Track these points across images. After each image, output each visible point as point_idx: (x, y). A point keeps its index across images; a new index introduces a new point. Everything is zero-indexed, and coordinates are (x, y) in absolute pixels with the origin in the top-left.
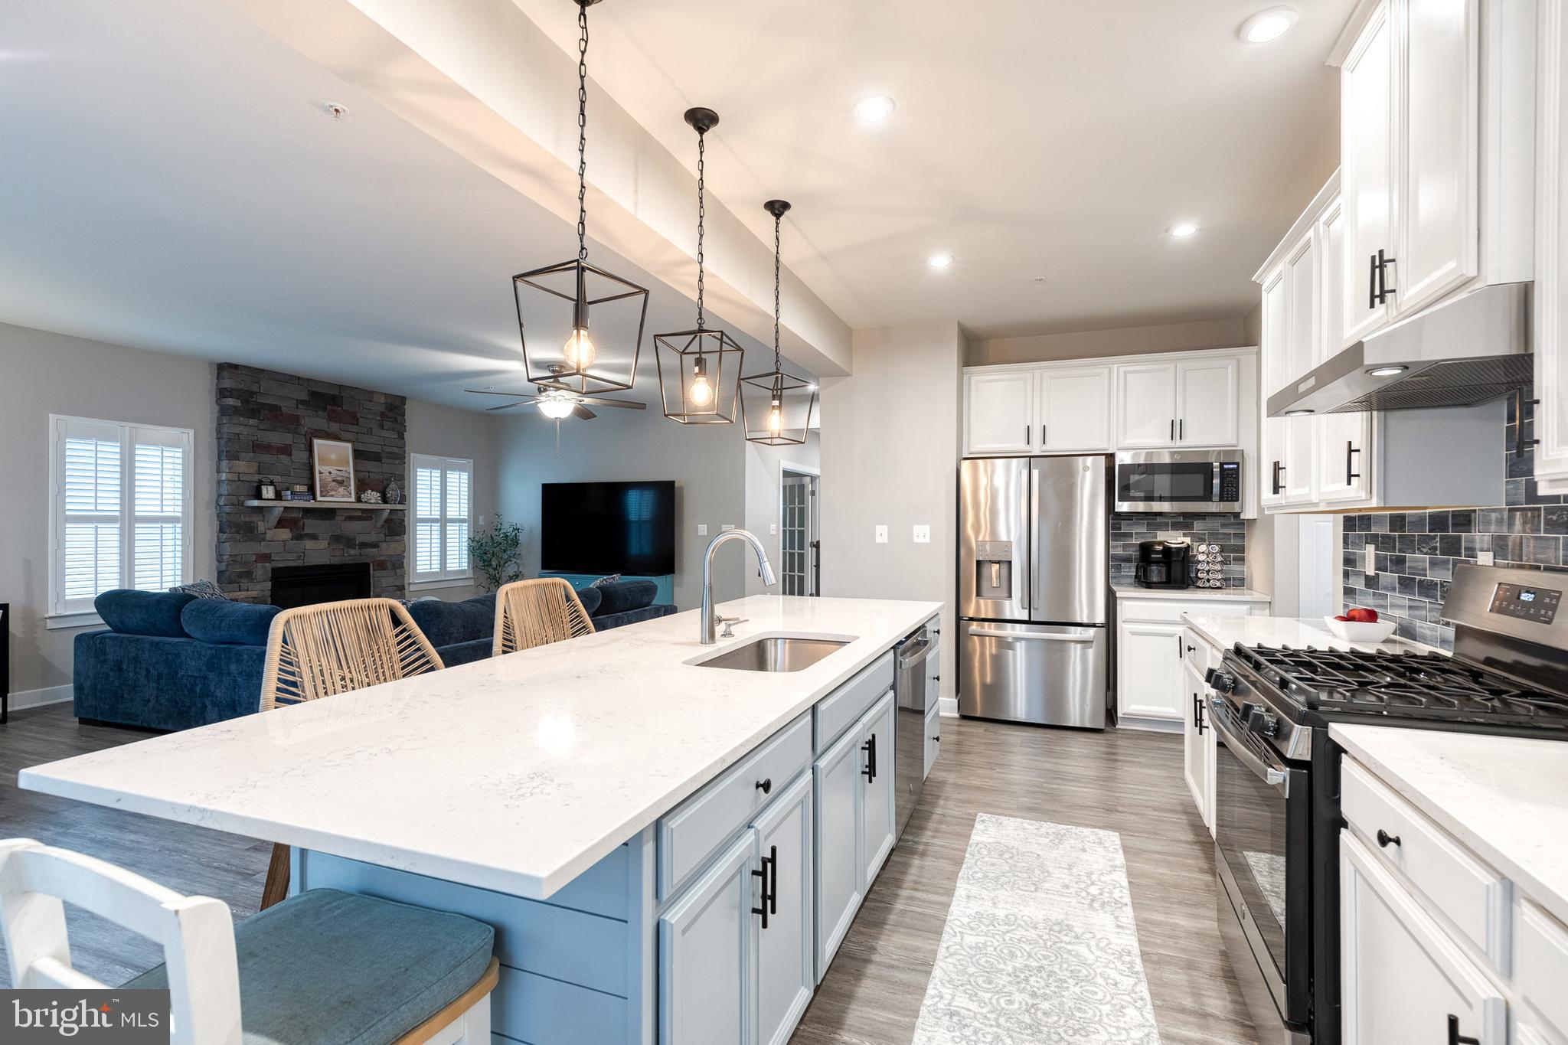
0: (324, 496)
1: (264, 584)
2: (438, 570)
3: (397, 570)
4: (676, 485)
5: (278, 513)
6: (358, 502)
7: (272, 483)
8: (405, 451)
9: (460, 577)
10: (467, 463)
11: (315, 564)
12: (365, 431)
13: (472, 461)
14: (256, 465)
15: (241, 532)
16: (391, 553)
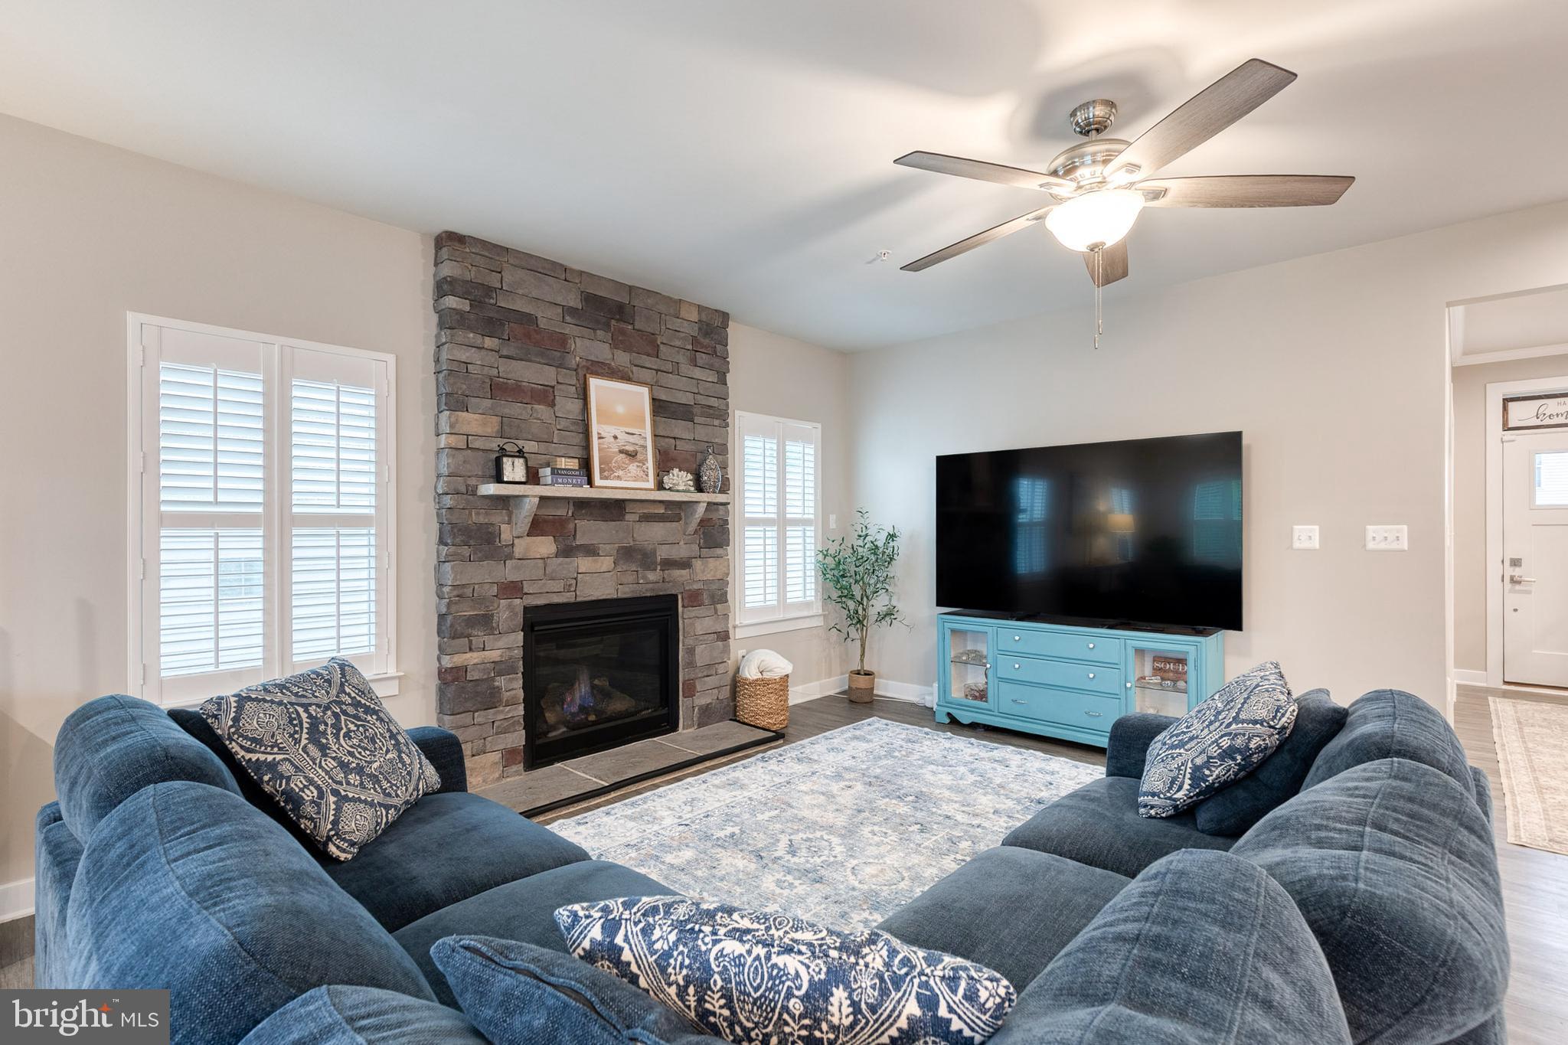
0: (606, 478)
1: (513, 636)
2: (775, 603)
3: (719, 606)
4: (1245, 441)
5: (529, 506)
6: (659, 490)
7: (520, 453)
8: (727, 405)
9: (806, 614)
10: (814, 429)
11: (594, 598)
12: (669, 367)
13: (819, 426)
14: (496, 420)
15: (472, 542)
16: (709, 577)
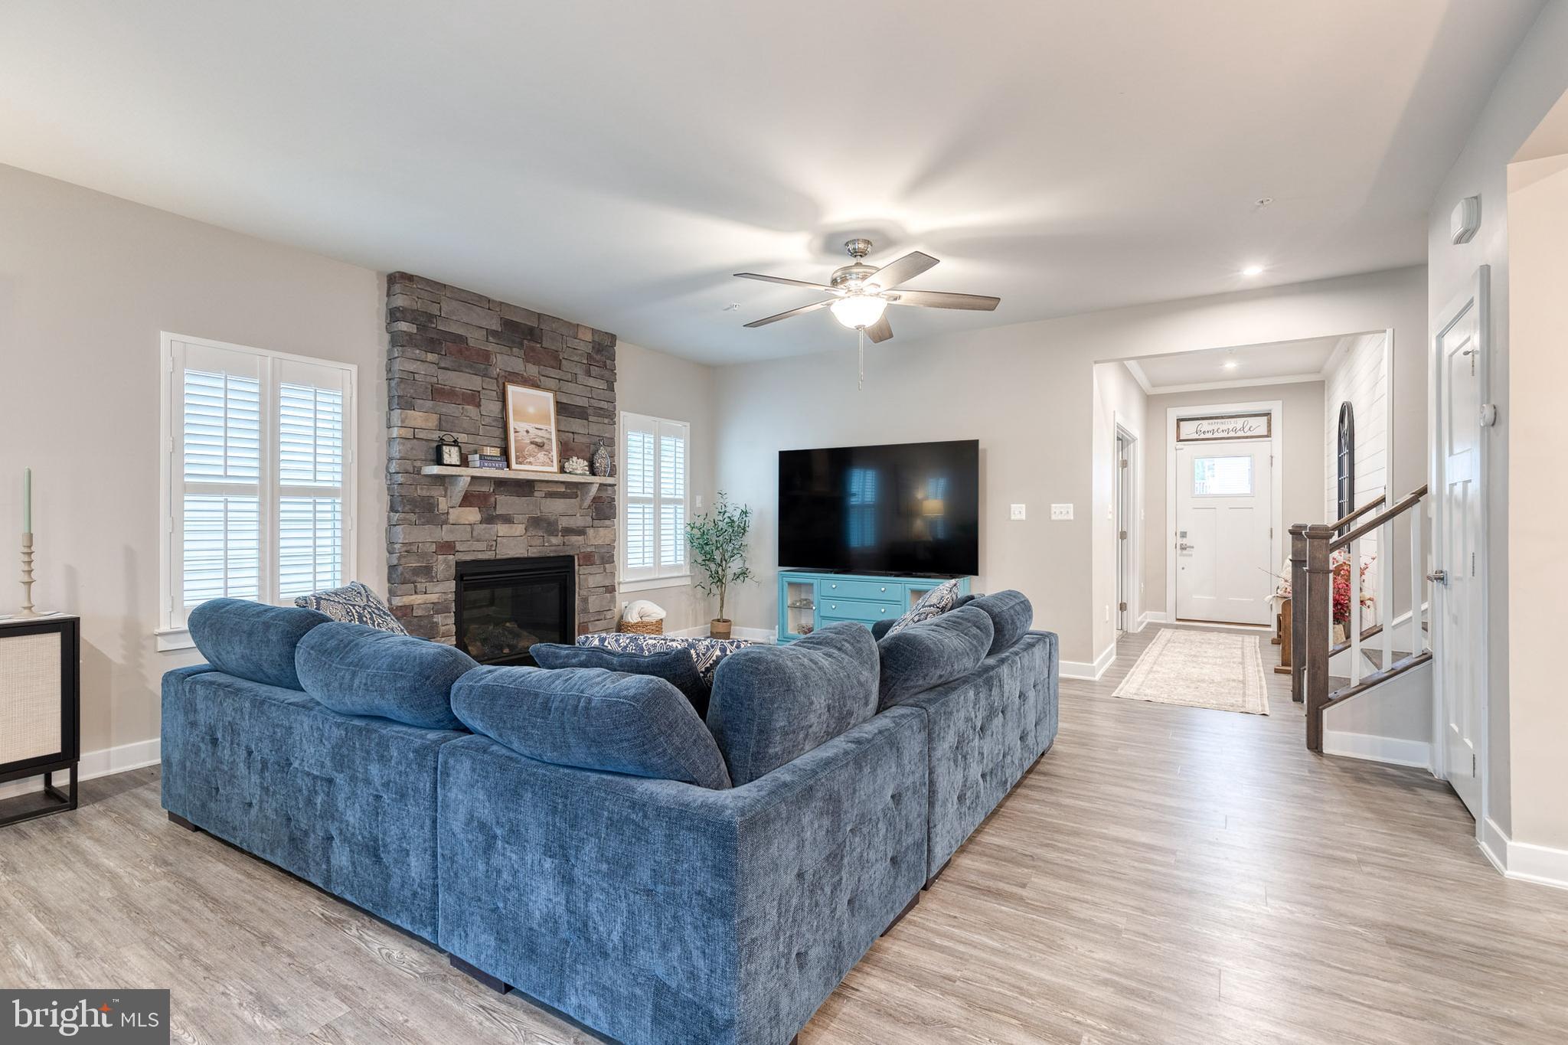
0: (521, 463)
1: (447, 584)
2: (652, 565)
3: (607, 566)
4: (981, 447)
5: (463, 484)
6: (561, 473)
7: (455, 443)
8: (614, 407)
9: (676, 574)
10: (684, 427)
11: (509, 556)
12: (569, 377)
13: (688, 424)
14: (435, 417)
15: (417, 510)
16: (600, 542)
